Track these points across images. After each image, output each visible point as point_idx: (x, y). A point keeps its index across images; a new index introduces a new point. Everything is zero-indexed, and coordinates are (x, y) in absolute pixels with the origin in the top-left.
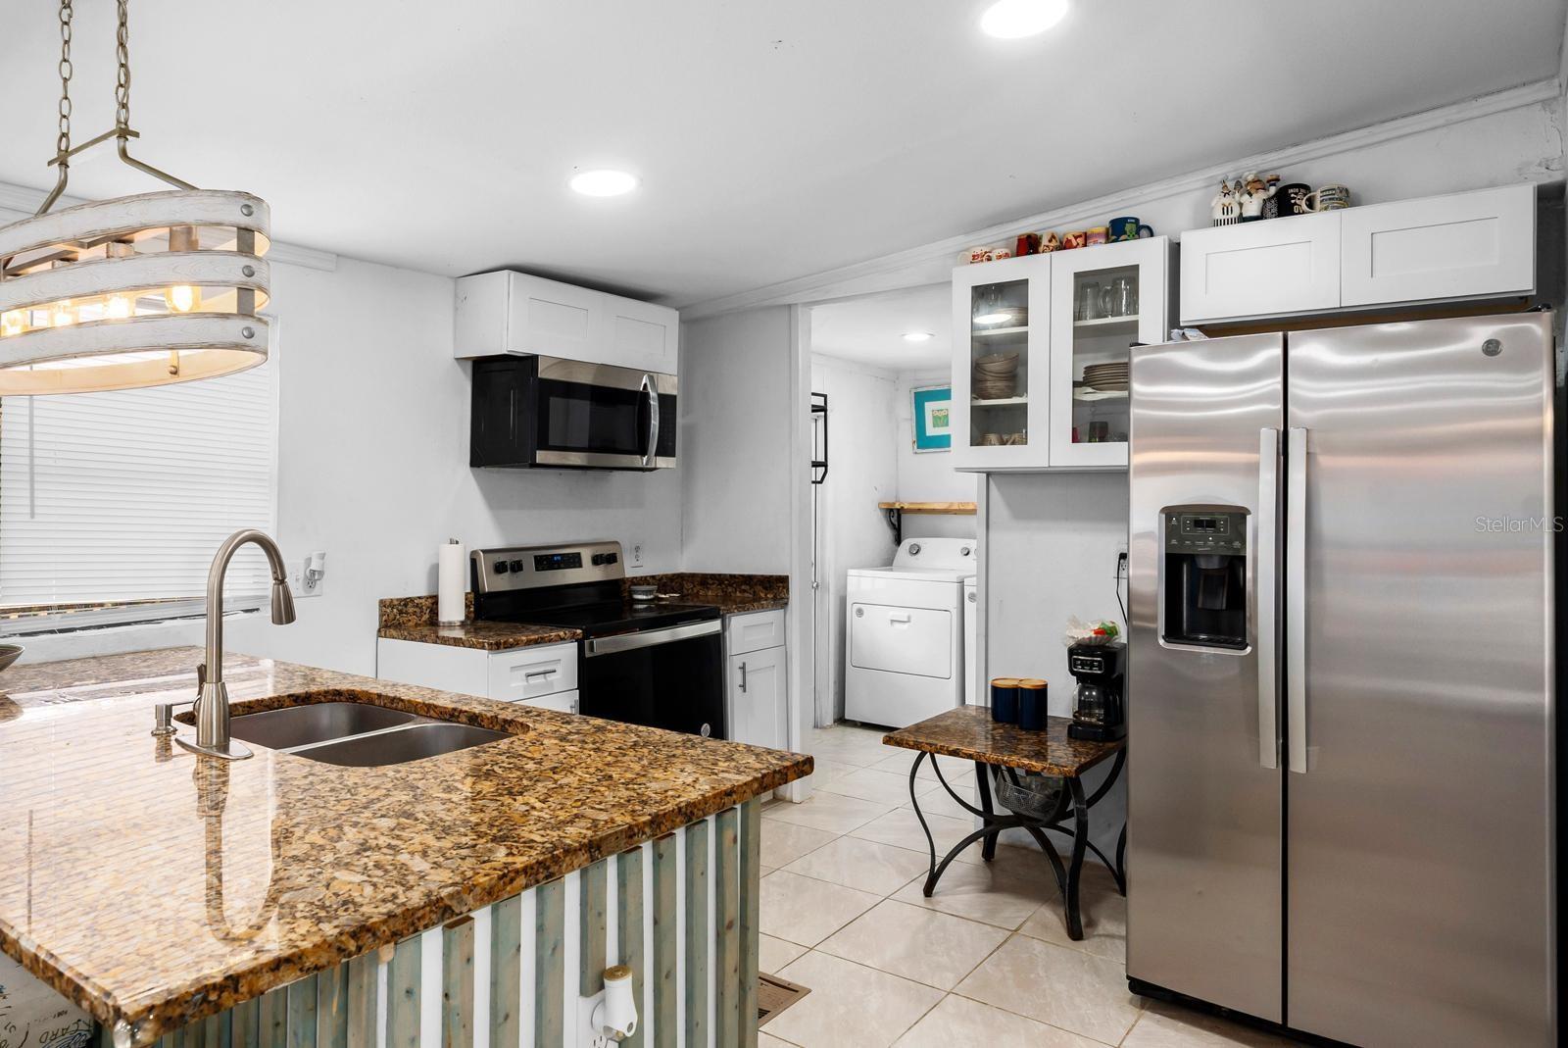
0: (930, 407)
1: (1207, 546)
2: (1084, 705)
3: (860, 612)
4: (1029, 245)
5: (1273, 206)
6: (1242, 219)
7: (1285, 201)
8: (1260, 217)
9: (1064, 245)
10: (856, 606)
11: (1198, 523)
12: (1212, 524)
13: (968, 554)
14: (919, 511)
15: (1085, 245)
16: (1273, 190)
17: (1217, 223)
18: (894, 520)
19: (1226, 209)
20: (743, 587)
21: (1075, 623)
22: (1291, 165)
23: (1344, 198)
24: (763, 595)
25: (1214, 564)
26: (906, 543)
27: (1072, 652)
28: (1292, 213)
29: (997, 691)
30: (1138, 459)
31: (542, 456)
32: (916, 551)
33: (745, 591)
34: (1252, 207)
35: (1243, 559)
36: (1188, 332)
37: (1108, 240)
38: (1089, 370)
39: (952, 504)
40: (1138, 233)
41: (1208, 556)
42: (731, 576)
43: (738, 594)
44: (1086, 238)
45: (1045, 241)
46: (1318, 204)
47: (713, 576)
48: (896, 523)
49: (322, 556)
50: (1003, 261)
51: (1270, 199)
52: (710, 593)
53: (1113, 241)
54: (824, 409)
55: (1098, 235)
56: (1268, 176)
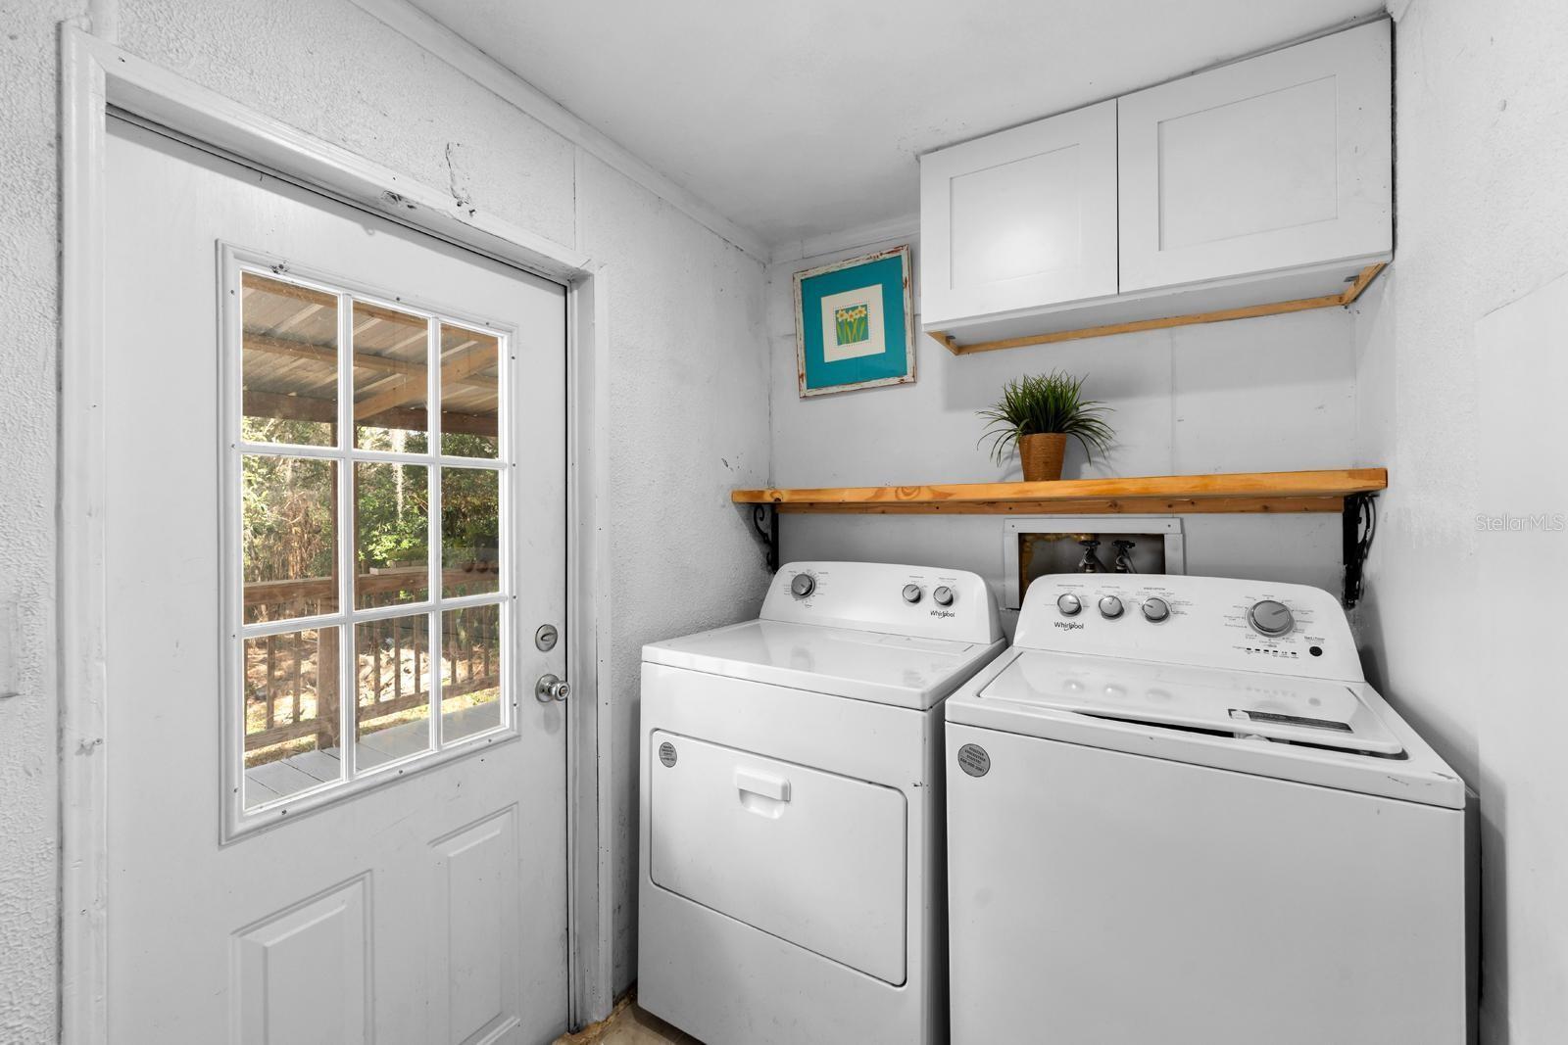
0: (831, 305)
3: (668, 754)
10: (660, 739)
13: (917, 600)
14: (812, 507)
18: (765, 525)
26: (788, 571)
32: (806, 588)
39: (881, 490)
48: (769, 531)
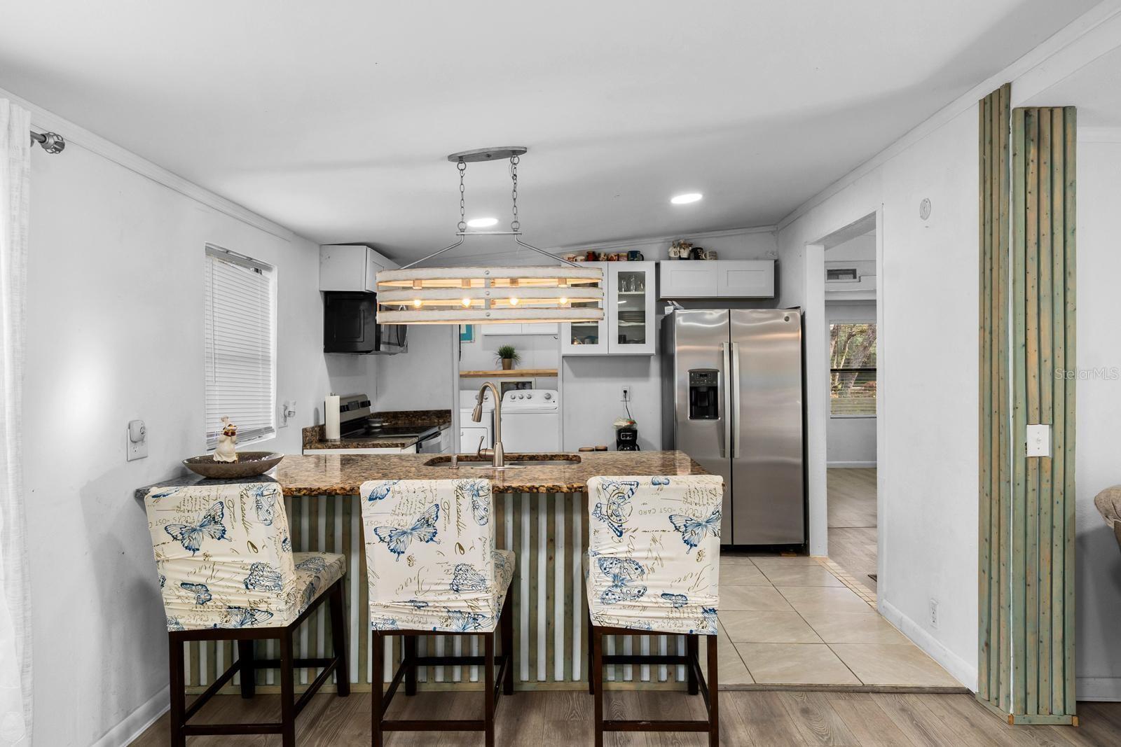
1: (704, 383)
4: (594, 257)
5: (692, 255)
6: (680, 258)
7: (696, 254)
8: (688, 259)
9: (609, 259)
11: (701, 375)
12: (706, 375)
15: (618, 260)
16: (690, 248)
19: (674, 254)
20: (423, 417)
22: (704, 242)
23: (715, 256)
24: (436, 421)
25: (708, 390)
28: (699, 259)
33: (424, 419)
34: (685, 254)
35: (717, 388)
37: (628, 260)
38: (624, 312)
40: (641, 257)
41: (704, 387)
42: (414, 412)
43: (419, 421)
44: (618, 257)
45: (602, 256)
46: (708, 257)
51: (691, 252)
52: (400, 422)
53: (631, 260)
55: (624, 257)
56: (691, 242)
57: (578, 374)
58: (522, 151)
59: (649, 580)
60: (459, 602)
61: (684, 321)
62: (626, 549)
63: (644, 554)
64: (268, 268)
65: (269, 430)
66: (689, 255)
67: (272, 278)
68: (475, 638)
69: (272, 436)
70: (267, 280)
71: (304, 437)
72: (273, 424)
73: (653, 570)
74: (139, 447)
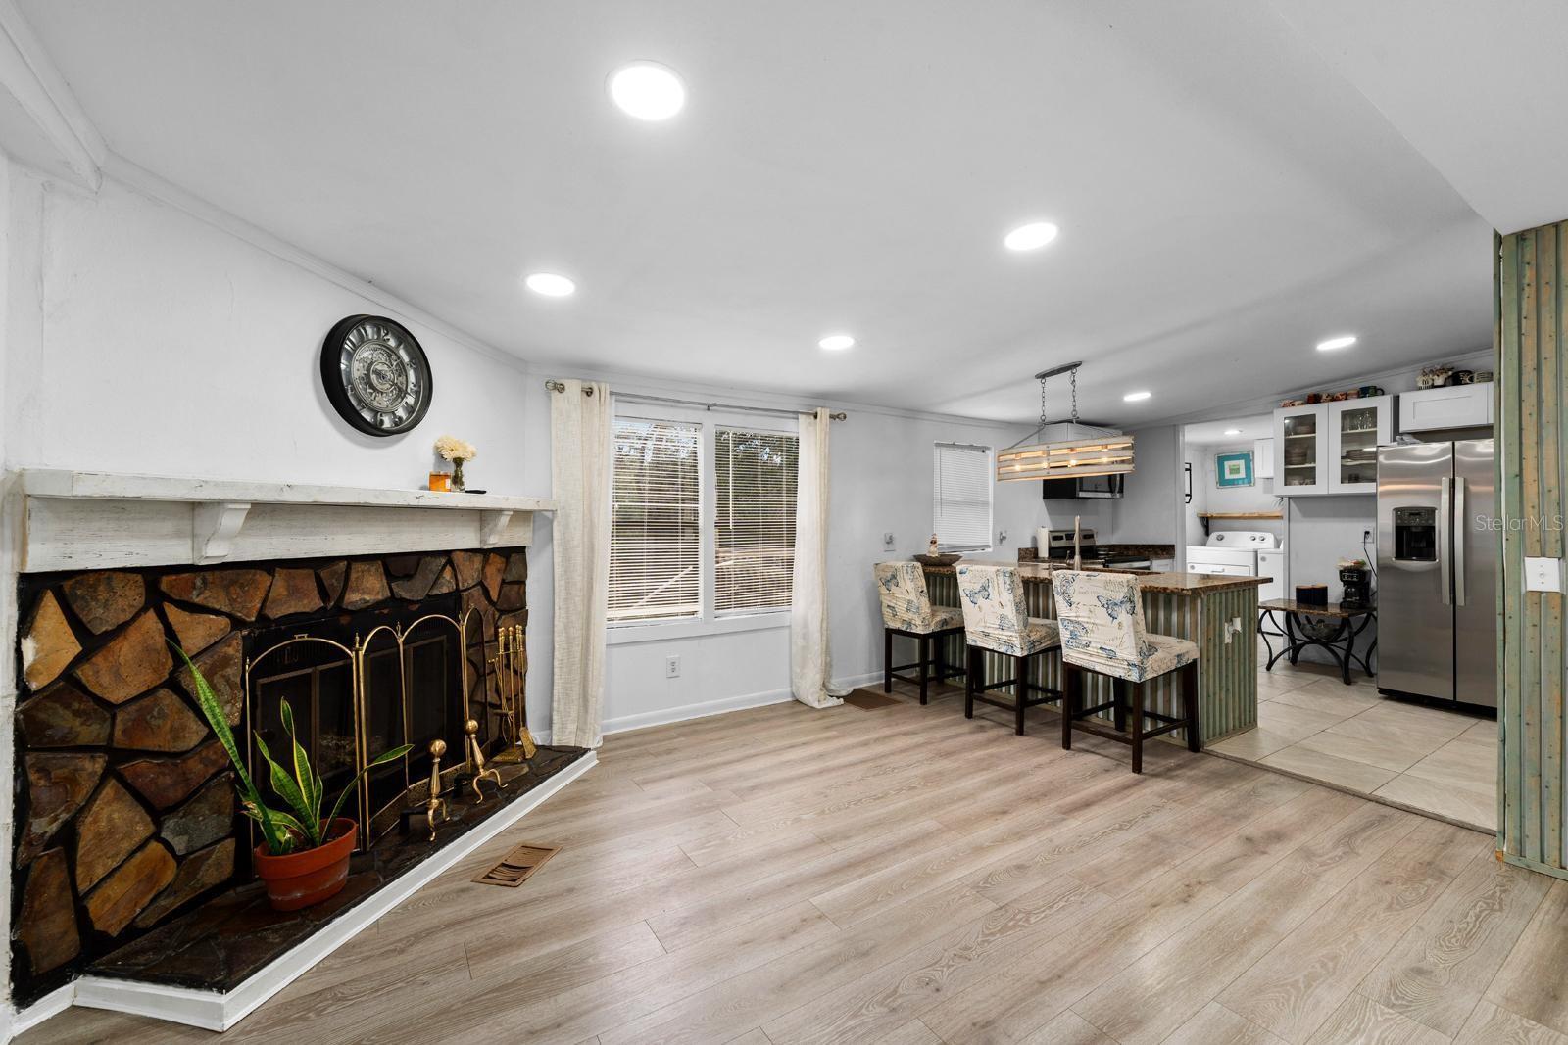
0: (1227, 465)
1: (1416, 523)
2: (1347, 594)
4: (1315, 399)
5: (1451, 380)
6: (1433, 386)
7: (1457, 378)
8: (1444, 386)
9: (1334, 399)
10: (1190, 565)
11: (1411, 514)
12: (1417, 514)
13: (1254, 539)
14: (1222, 518)
15: (1346, 399)
16: (1450, 373)
17: (1420, 389)
19: (1425, 382)
20: (1149, 550)
21: (1343, 559)
22: (1463, 362)
23: (1490, 377)
25: (1419, 530)
26: (1214, 535)
27: (1341, 572)
28: (1461, 384)
29: (1299, 591)
30: (1381, 488)
31: (1082, 494)
32: (1221, 538)
33: (1161, 551)
34: (1439, 381)
35: (1434, 527)
36: (1406, 438)
37: (1359, 397)
38: (1348, 452)
39: (1244, 514)
40: (1376, 392)
41: (1417, 527)
44: (1346, 396)
45: (1324, 397)
46: (1475, 379)
47: (1132, 545)
48: (1206, 524)
49: (1006, 532)
50: (1301, 407)
51: (1449, 377)
53: (1362, 397)
54: (1189, 470)
55: (1352, 394)
56: (1449, 366)
57: (1307, 514)
58: (1076, 366)
59: (1090, 637)
60: (1004, 635)
61: (1386, 459)
62: (1074, 615)
63: (1086, 620)
64: (988, 448)
65: (988, 546)
66: (1445, 382)
67: (990, 454)
68: (1013, 658)
69: (990, 550)
70: (988, 456)
71: (1020, 554)
72: (990, 544)
73: (1092, 630)
74: (890, 545)
